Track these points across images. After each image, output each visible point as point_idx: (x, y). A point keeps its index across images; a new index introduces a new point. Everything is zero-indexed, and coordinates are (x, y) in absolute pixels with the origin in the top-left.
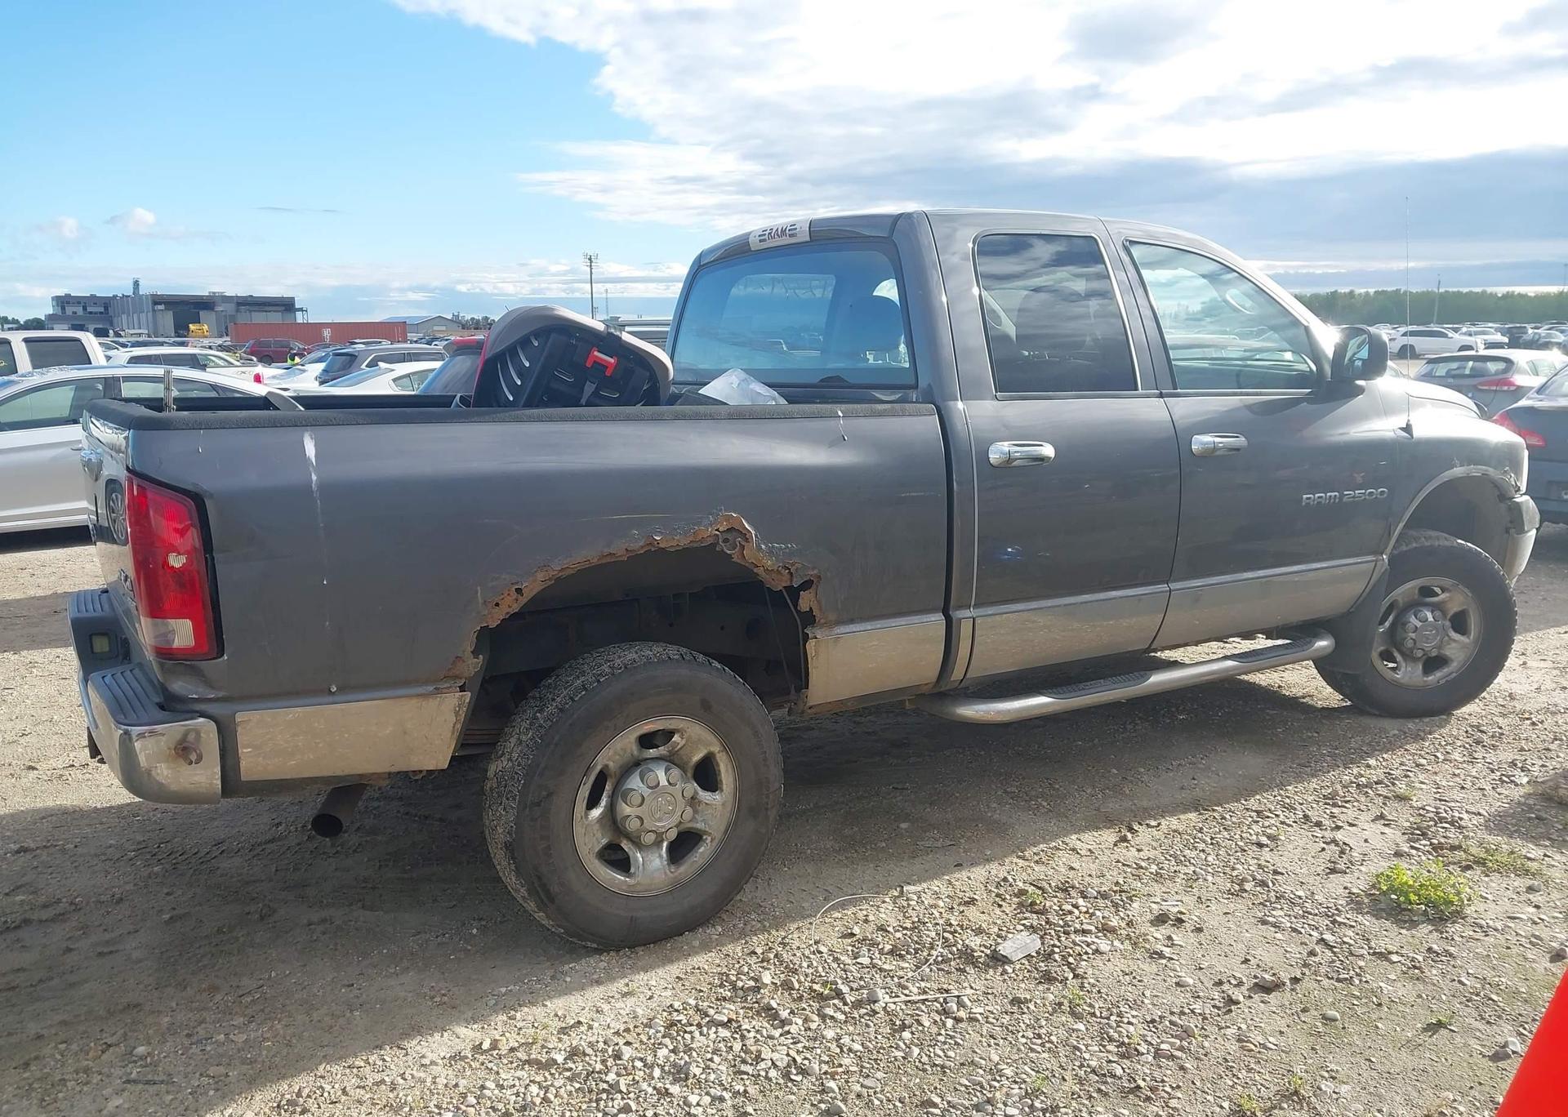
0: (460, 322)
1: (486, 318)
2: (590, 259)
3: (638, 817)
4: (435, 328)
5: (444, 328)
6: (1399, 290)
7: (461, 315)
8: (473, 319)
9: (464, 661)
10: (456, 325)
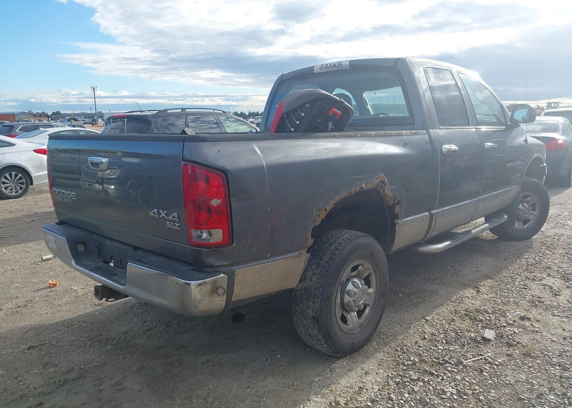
0: (32, 114)
1: (44, 113)
2: (94, 89)
3: (353, 301)
4: (22, 117)
5: (26, 117)
6: (380, 103)
7: (32, 111)
8: (37, 113)
9: (309, 241)
10: (31, 115)
